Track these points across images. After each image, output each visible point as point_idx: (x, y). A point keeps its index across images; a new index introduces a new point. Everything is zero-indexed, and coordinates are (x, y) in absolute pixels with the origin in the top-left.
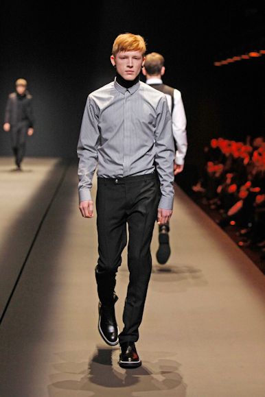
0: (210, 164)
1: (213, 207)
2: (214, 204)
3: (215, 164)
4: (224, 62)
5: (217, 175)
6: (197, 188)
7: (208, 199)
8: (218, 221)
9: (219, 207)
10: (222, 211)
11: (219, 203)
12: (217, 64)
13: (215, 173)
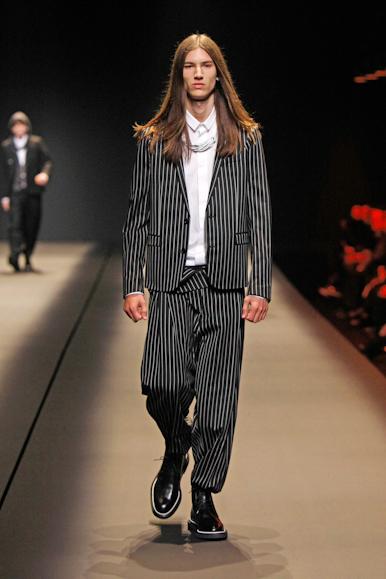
0: (349, 250)
1: (354, 322)
2: (356, 318)
3: (357, 251)
4: (371, 77)
5: (361, 268)
6: (328, 291)
7: (347, 310)
8: (362, 346)
9: (364, 323)
10: (368, 330)
11: (365, 315)
12: (359, 80)
13: (356, 265)
